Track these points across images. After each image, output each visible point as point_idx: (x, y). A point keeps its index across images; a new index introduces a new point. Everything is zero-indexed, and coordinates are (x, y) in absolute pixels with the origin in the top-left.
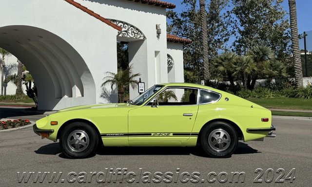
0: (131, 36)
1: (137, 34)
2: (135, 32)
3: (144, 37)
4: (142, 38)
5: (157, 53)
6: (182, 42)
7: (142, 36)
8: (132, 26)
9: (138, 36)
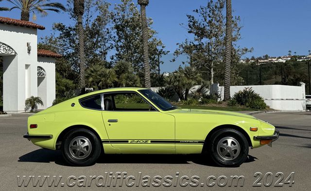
0: (3, 52)
1: (9, 50)
2: (7, 49)
3: (16, 53)
4: (13, 54)
5: (27, 66)
6: (53, 57)
7: (13, 52)
8: (4, 44)
9: (10, 52)
